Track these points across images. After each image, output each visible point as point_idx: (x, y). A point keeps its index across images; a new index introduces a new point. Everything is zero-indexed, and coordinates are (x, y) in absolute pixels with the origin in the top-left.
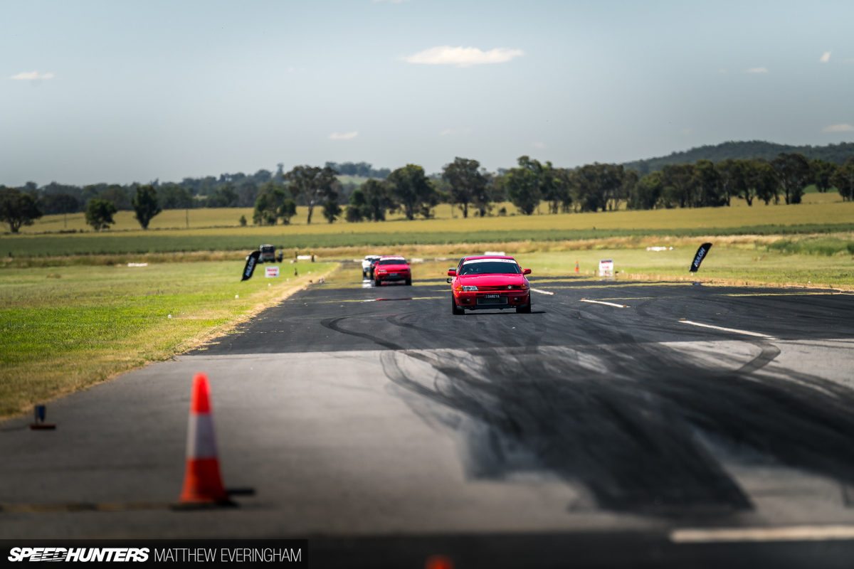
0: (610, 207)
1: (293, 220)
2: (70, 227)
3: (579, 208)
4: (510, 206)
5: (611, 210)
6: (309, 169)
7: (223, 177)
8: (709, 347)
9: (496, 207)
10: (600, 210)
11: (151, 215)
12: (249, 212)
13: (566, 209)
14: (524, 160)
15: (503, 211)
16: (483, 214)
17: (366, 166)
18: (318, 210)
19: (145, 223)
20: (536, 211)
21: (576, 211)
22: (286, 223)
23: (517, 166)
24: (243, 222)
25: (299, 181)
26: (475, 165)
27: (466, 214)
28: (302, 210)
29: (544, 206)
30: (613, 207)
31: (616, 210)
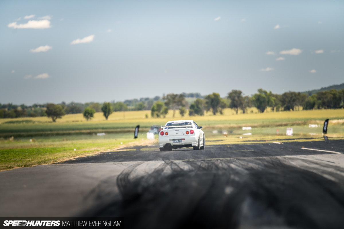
0: (296, 109)
1: (167, 116)
2: (77, 119)
3: (283, 109)
4: (255, 109)
5: (296, 110)
6: (173, 95)
7: (141, 100)
8: (305, 157)
9: (249, 110)
10: (291, 110)
11: (109, 114)
12: (149, 112)
13: (277, 110)
14: (260, 91)
15: (252, 112)
16: (244, 112)
17: (198, 94)
18: (177, 112)
19: (107, 117)
20: (265, 111)
21: (282, 111)
22: (164, 117)
23: (258, 93)
24: (147, 116)
25: (169, 100)
26: (240, 93)
27: (237, 112)
28: (171, 112)
29: (269, 109)
30: (297, 109)
31: (298, 110)
